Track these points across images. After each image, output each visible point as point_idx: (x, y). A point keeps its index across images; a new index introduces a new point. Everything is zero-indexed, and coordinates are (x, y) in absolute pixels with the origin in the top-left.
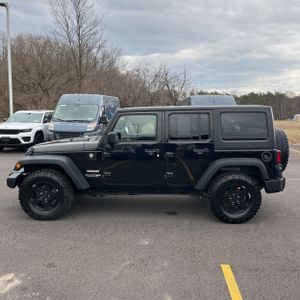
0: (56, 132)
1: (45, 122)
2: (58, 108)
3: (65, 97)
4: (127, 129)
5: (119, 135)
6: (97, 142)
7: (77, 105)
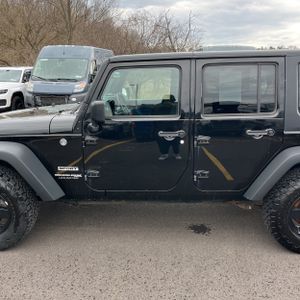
0: (35, 94)
1: (24, 81)
2: (38, 63)
3: (47, 49)
4: (124, 93)
5: (112, 104)
6: (73, 117)
7: (62, 59)
